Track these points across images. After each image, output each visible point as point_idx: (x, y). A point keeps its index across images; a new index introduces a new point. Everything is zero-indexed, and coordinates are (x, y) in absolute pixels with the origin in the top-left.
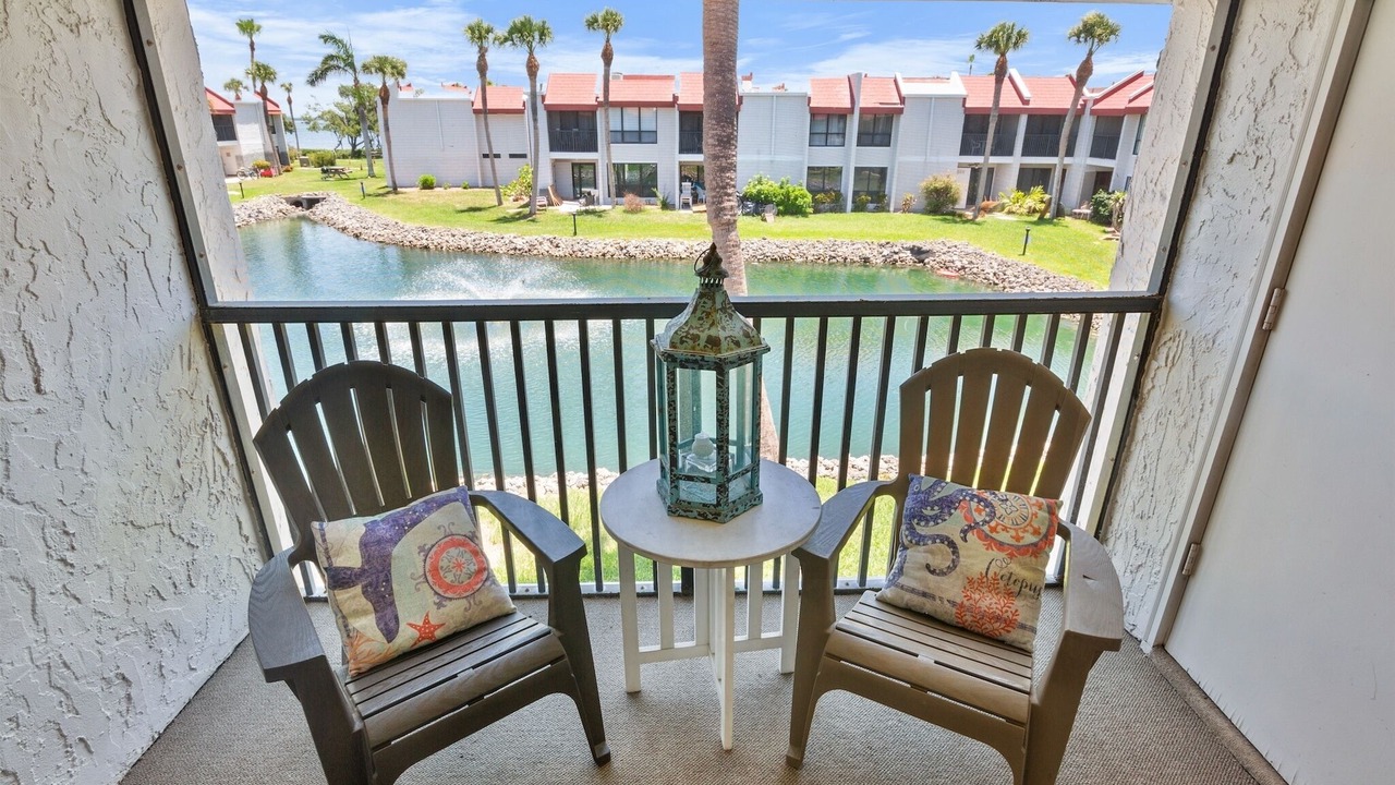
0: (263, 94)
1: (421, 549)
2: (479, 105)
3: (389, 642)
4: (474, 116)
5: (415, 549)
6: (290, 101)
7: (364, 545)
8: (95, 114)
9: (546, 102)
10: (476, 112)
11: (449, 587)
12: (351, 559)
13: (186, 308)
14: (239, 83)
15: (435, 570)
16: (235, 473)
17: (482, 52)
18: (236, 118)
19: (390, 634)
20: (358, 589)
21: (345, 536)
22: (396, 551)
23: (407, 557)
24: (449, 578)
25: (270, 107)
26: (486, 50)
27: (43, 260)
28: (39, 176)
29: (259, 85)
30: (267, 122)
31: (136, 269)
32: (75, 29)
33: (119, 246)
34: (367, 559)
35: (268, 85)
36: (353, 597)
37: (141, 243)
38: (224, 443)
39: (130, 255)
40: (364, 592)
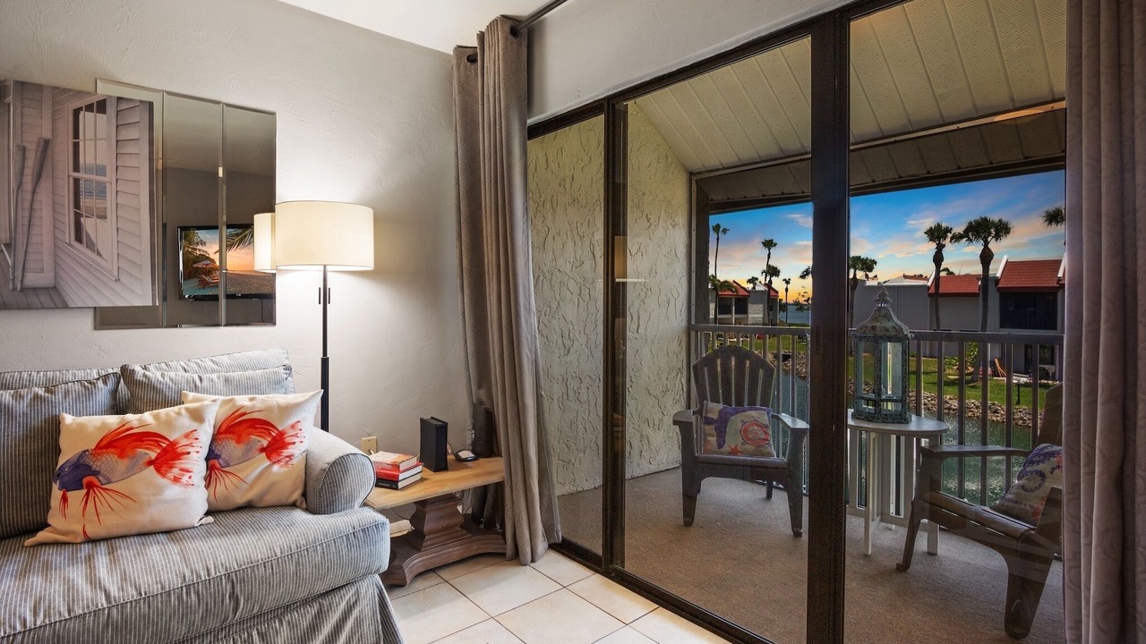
0: (769, 285)
1: (742, 421)
2: (932, 291)
3: (719, 448)
4: (928, 299)
5: (740, 420)
6: (787, 290)
7: (720, 412)
8: (673, 252)
9: (1000, 285)
10: (930, 295)
11: (749, 439)
12: (714, 416)
13: (684, 324)
14: (757, 279)
15: (745, 431)
16: (685, 394)
17: (940, 248)
18: (750, 300)
19: (720, 445)
20: (713, 427)
21: (715, 409)
22: (732, 418)
23: (736, 422)
24: (751, 436)
25: (772, 293)
26: (944, 246)
27: (649, 293)
28: (654, 268)
29: (768, 279)
30: (768, 303)
31: (672, 304)
32: (674, 227)
33: (669, 295)
34: (720, 417)
35: (774, 279)
36: (710, 429)
37: (675, 295)
38: (684, 381)
39: (671, 298)
40: (715, 428)
